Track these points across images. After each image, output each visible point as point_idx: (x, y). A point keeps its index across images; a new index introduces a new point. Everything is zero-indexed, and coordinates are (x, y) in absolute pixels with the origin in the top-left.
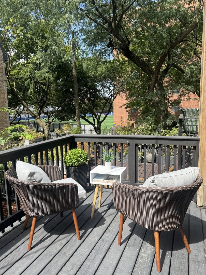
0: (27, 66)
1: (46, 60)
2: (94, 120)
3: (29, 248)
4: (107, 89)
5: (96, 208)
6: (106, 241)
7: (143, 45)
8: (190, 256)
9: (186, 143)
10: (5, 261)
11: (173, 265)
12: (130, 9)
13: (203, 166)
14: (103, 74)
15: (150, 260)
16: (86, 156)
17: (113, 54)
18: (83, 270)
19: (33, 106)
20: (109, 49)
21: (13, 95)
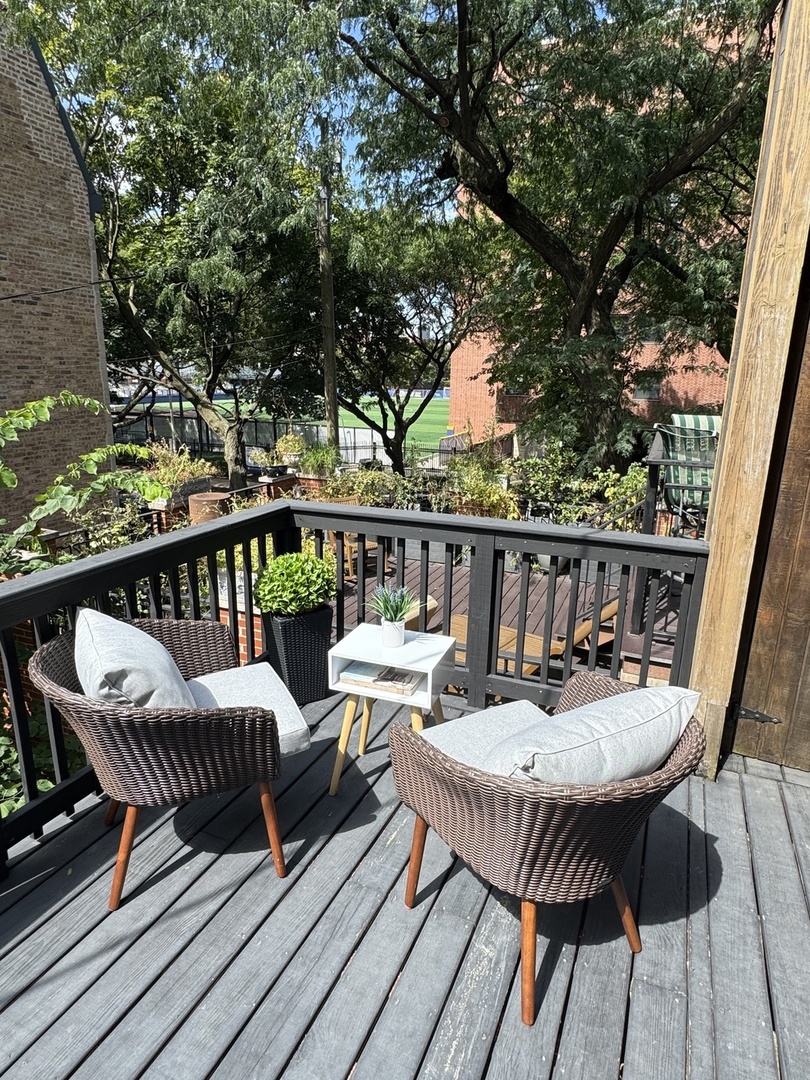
0: (169, 233)
1: (226, 220)
2: (385, 416)
3: (115, 903)
4: (432, 317)
5: (353, 757)
6: (368, 887)
7: (558, 179)
8: (636, 965)
9: (663, 561)
10: (29, 950)
11: (578, 997)
12: (521, 45)
13: (713, 646)
14: (421, 265)
15: (503, 970)
16: (328, 580)
17: (455, 202)
18: (279, 1000)
19: (190, 363)
20: (443, 183)
21: (125, 327)
